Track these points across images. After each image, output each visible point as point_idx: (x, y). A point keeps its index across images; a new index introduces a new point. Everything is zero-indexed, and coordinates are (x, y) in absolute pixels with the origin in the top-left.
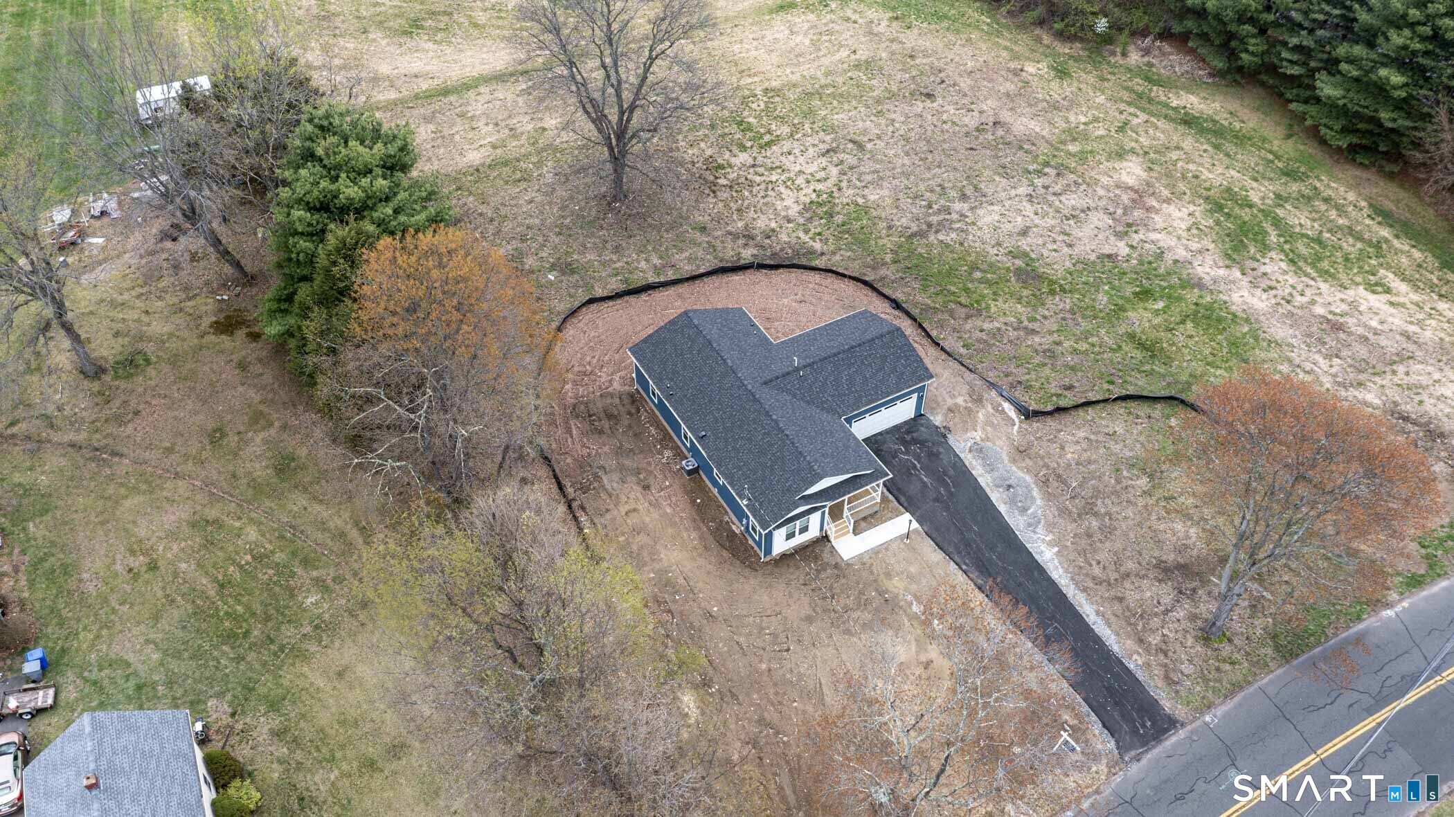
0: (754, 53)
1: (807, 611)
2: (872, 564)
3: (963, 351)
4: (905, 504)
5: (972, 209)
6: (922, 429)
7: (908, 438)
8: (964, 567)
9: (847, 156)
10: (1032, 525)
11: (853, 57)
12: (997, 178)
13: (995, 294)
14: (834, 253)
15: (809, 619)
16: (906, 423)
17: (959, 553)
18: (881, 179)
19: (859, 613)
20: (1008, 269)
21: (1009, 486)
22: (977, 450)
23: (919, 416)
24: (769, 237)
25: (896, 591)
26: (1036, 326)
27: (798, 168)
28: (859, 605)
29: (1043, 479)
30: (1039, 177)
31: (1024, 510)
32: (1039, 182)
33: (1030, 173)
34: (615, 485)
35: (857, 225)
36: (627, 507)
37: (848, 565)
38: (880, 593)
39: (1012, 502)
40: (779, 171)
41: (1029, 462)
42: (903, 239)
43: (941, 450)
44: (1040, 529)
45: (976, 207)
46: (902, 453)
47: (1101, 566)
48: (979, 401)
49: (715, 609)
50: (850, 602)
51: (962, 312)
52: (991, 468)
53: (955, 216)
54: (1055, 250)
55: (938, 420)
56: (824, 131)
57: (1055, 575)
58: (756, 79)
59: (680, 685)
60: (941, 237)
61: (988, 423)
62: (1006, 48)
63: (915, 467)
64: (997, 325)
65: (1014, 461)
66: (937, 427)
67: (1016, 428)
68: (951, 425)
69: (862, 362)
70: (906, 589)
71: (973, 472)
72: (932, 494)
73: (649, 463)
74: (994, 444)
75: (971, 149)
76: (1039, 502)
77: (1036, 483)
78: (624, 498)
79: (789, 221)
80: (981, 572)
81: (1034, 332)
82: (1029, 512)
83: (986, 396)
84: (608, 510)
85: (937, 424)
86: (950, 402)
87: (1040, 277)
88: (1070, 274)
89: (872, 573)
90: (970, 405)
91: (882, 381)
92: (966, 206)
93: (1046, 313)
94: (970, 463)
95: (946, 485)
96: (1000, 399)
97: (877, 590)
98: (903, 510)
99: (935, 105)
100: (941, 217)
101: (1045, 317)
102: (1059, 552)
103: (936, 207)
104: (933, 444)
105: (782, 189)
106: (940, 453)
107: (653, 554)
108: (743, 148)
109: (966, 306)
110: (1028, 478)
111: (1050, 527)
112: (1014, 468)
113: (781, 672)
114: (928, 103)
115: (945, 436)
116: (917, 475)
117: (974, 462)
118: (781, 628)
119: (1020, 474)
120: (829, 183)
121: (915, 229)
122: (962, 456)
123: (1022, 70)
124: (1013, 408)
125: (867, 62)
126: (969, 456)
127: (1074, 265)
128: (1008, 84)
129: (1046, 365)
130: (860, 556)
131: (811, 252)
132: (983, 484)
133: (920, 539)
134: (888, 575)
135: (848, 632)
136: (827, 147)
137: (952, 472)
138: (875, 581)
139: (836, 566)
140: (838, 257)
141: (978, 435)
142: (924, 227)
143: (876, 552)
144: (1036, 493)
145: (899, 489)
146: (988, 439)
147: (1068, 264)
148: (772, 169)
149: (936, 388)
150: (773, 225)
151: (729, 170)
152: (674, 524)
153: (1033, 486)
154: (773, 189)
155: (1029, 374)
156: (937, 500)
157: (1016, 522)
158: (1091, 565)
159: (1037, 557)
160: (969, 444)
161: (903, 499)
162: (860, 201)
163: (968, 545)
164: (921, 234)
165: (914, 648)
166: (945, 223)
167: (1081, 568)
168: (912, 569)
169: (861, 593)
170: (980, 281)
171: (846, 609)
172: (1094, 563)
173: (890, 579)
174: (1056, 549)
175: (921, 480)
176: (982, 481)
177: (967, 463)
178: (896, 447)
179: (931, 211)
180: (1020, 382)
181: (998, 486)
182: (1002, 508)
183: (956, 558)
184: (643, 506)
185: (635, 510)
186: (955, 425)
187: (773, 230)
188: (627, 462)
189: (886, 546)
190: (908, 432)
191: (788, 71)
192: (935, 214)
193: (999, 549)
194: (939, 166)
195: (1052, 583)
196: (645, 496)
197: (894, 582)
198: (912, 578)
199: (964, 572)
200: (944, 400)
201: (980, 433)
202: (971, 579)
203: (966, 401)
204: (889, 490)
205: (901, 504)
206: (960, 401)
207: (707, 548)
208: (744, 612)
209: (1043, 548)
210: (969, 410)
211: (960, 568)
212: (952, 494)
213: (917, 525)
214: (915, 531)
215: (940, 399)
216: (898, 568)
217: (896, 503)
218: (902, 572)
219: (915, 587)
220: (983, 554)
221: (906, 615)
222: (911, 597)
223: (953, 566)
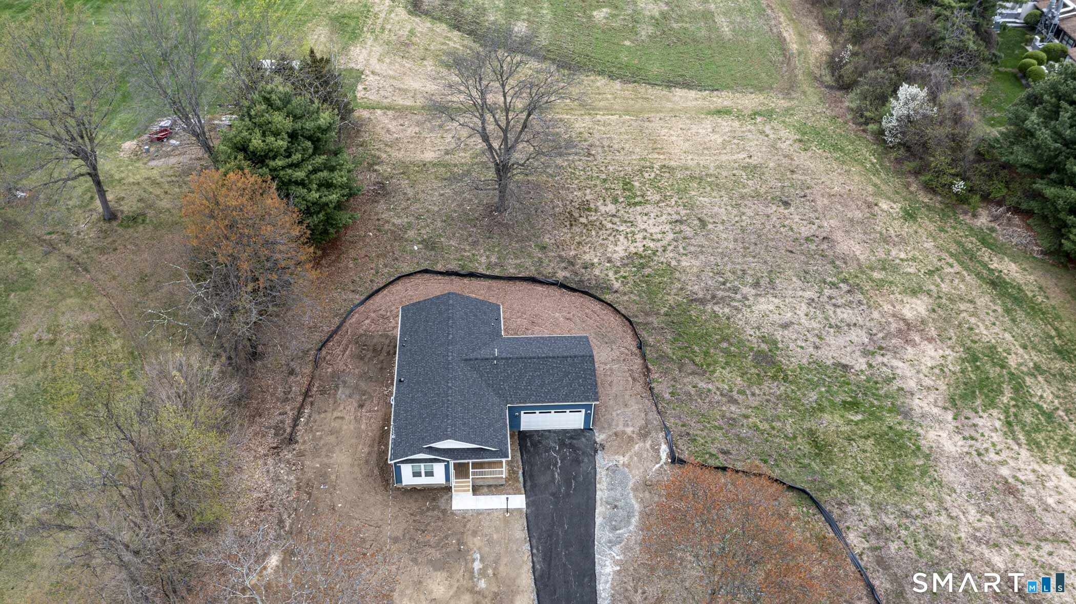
0: (674, 138)
1: (399, 534)
2: (469, 520)
3: (667, 396)
4: (528, 488)
5: (757, 295)
6: (583, 439)
7: (567, 441)
8: (535, 551)
9: (688, 229)
10: (612, 543)
11: (747, 160)
12: (794, 279)
13: (727, 363)
14: (625, 294)
15: (395, 540)
16: (575, 430)
17: (539, 539)
18: (702, 252)
19: (433, 551)
20: (751, 349)
21: (616, 506)
22: (613, 470)
23: (587, 429)
24: (586, 268)
25: (471, 546)
26: (740, 398)
27: (645, 226)
28: (438, 544)
29: (649, 513)
30: (831, 288)
31: (615, 528)
32: (827, 292)
33: (825, 283)
34: (343, 396)
35: (657, 280)
36: (339, 414)
37: (453, 513)
38: (459, 543)
39: (609, 519)
40: (629, 224)
41: (647, 495)
42: (685, 301)
43: (586, 460)
44: (617, 549)
45: (760, 295)
46: (555, 451)
47: (644, 596)
48: (644, 434)
49: (340, 505)
50: (433, 541)
51: (690, 367)
52: (611, 487)
53: (739, 296)
54: (802, 347)
55: (600, 437)
56: (685, 206)
57: (600, 587)
58: (662, 157)
59: (277, 545)
60: (716, 308)
61: (639, 455)
62: (875, 185)
63: (555, 465)
64: (710, 386)
65: (635, 489)
66: (596, 442)
67: (658, 466)
68: (607, 445)
69: (548, 371)
70: (479, 549)
71: (598, 486)
72: (553, 489)
73: (375, 391)
74: (630, 471)
75: (791, 252)
76: (632, 528)
77: (640, 513)
78: (341, 407)
79: (609, 261)
80: (544, 559)
81: (735, 402)
82: (618, 532)
83: (654, 434)
84: (326, 411)
85: (598, 440)
86: (620, 428)
87: (774, 364)
88: (801, 369)
89: (465, 526)
90: (635, 436)
91: (555, 390)
92: (753, 292)
93: (757, 392)
94: (601, 478)
95: (569, 486)
96: (663, 441)
97: (458, 540)
98: (523, 491)
99: (786, 211)
100: (727, 294)
101: (753, 394)
102: (618, 571)
103: (728, 285)
104: (583, 453)
105: (622, 238)
106: (583, 462)
107: (331, 451)
108: (615, 201)
109: (697, 365)
110: (637, 506)
111: (627, 549)
112: (631, 495)
114: (782, 209)
115: (596, 451)
116: (552, 470)
117: (604, 478)
118: (373, 537)
119: (634, 502)
120: (659, 244)
121: (701, 295)
122: (598, 470)
123: (876, 205)
124: (668, 450)
125: (755, 167)
126: (604, 473)
127: (809, 363)
128: (857, 212)
129: (722, 429)
130: (466, 511)
131: (609, 289)
132: (598, 497)
133: (518, 517)
134: (475, 533)
135: (415, 561)
136: (678, 217)
137: (581, 479)
138: (463, 533)
139: (444, 512)
140: (626, 298)
141: (622, 460)
142: (709, 297)
143: (479, 513)
144: (635, 521)
145: (531, 476)
146: (628, 466)
147: (805, 361)
148: (625, 222)
149: (618, 415)
150: (596, 260)
151: (593, 214)
152: (359, 437)
153: (637, 514)
154: (615, 236)
155: (702, 430)
156: (553, 494)
157: (601, 534)
158: (636, 592)
159: (597, 568)
160: (611, 464)
161: (529, 484)
162: (674, 263)
163: (550, 536)
164: (702, 301)
165: (451, 593)
166: (727, 299)
167: (627, 590)
168: (495, 536)
169: (446, 537)
170: (723, 350)
171: (427, 544)
172: (640, 591)
173: (475, 537)
174: (618, 568)
175: (553, 476)
176: (599, 495)
177: (598, 478)
178: (554, 445)
179: (722, 287)
180: (688, 434)
181: (607, 503)
182: (599, 520)
183: (534, 541)
184: (349, 417)
185: (342, 418)
186: (611, 446)
187: (593, 264)
188: (363, 385)
189: (490, 512)
190: (571, 438)
191: (690, 157)
192: (723, 290)
193: (571, 549)
194: (754, 257)
195: (594, 591)
196: (356, 411)
197: (475, 540)
198: (490, 542)
199: (532, 555)
200: (617, 425)
201: (626, 459)
202: (533, 562)
203: (633, 432)
204: (523, 473)
205: (524, 487)
206: (629, 430)
207: (367, 462)
208: (356, 516)
209: (607, 563)
210: (631, 439)
211: (532, 550)
212: (568, 495)
213: (524, 506)
214: (519, 510)
215: (614, 423)
216: (486, 531)
217: (522, 485)
218: (486, 535)
219: (487, 549)
220: (556, 548)
221: (465, 567)
222: (478, 556)
223: (527, 546)
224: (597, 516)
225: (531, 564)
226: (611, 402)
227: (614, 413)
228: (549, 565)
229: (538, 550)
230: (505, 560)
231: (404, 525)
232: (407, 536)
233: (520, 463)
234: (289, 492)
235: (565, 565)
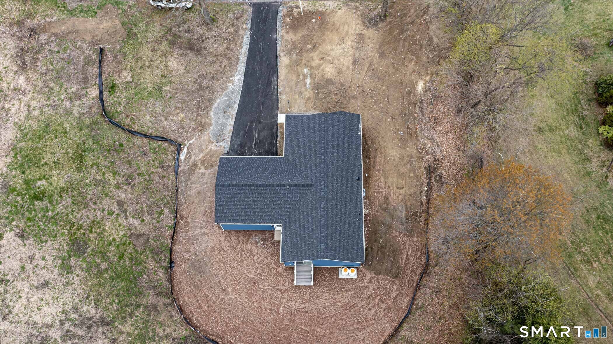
1: (352, 101)
2: (312, 107)
4: (276, 127)
5: (51, 326)
8: (276, 87)
10: (231, 92)
13: (110, 244)
15: (354, 97)
17: (272, 94)
20: (84, 259)
22: (220, 138)
25: (311, 92)
26: (114, 207)
28: (330, 93)
29: (206, 110)
31: (228, 100)
34: (400, 208)
36: (401, 191)
38: (318, 94)
39: (230, 106)
41: (204, 120)
42: (117, 324)
43: (236, 146)
44: (230, 89)
45: (47, 326)
47: (221, 64)
48: (193, 166)
49: (389, 120)
51: (140, 241)
52: (224, 125)
53: (67, 326)
54: (43, 258)
57: (243, 68)
59: (420, 96)
60: (93, 311)
61: (201, 150)
63: (256, 143)
64: (132, 220)
65: (210, 124)
67: (191, 142)
70: (307, 90)
71: (232, 128)
72: (260, 126)
73: (378, 211)
74: (210, 138)
76: (218, 101)
77: (211, 110)
78: (400, 197)
80: (271, 82)
81: (119, 203)
82: (227, 98)
83: (186, 168)
84: (411, 195)
87: (74, 243)
88: (56, 235)
89: (314, 104)
90: (200, 165)
92: (51, 332)
93: (99, 213)
94: (230, 133)
95: (250, 129)
96: (182, 163)
97: (318, 95)
98: (279, 125)
100: (76, 330)
101: (103, 210)
102: (232, 77)
104: (237, 151)
106: (238, 145)
107: (402, 159)
109: (134, 244)
110: (212, 113)
111: (225, 88)
112: (213, 120)
113: (378, 83)
115: (228, 153)
117: (227, 133)
118: (367, 99)
119: (213, 117)
121: (100, 330)
122: (229, 139)
124: (181, 155)
126: (226, 137)
127: (46, 241)
129: (139, 174)
132: (234, 120)
133: (283, 107)
134: (309, 99)
135: (342, 85)
137: (242, 132)
138: (316, 99)
140: (169, 330)
141: (212, 147)
142: (94, 327)
144: (216, 105)
145: (272, 135)
146: (210, 142)
147: (49, 244)
149: (207, 183)
152: (384, 171)
153: (213, 109)
155: (152, 172)
156: (260, 122)
157: (237, 98)
158: (225, 66)
159: (243, 79)
160: (221, 143)
161: (274, 130)
163: (266, 96)
164: (102, 322)
165: (322, 66)
166: (79, 323)
167: (230, 67)
168: (297, 97)
169: (325, 97)
170: (108, 259)
171: (336, 94)
172: (223, 66)
173: (309, 97)
174: (231, 79)
175: (259, 135)
177: (231, 134)
181: (229, 116)
182: (236, 106)
183: (275, 93)
184: (393, 188)
185: (398, 188)
188: (388, 218)
193: (255, 88)
195: (247, 66)
196: (389, 193)
197: (308, 96)
198: (300, 94)
199: (277, 85)
200: (209, 174)
201: (210, 147)
202: (277, 81)
203: (200, 168)
204: (277, 138)
205: (277, 128)
206: (202, 170)
207: (376, 150)
208: (378, 113)
209: (237, 81)
210: (203, 163)
211: (277, 88)
212: (252, 123)
213: (279, 115)
214: (282, 113)
215: (211, 176)
216: (302, 100)
217: (279, 130)
218: (302, 98)
219: (302, 90)
220: (264, 89)
221: (314, 80)
222: (308, 86)
223: (279, 90)
224: (237, 108)
225: (279, 80)
226: (208, 194)
227: (209, 184)
228: (269, 79)
229: (274, 88)
230: (292, 83)
231: (349, 105)
232: (347, 99)
233: (278, 145)
234: (422, 130)
235: (260, 79)
